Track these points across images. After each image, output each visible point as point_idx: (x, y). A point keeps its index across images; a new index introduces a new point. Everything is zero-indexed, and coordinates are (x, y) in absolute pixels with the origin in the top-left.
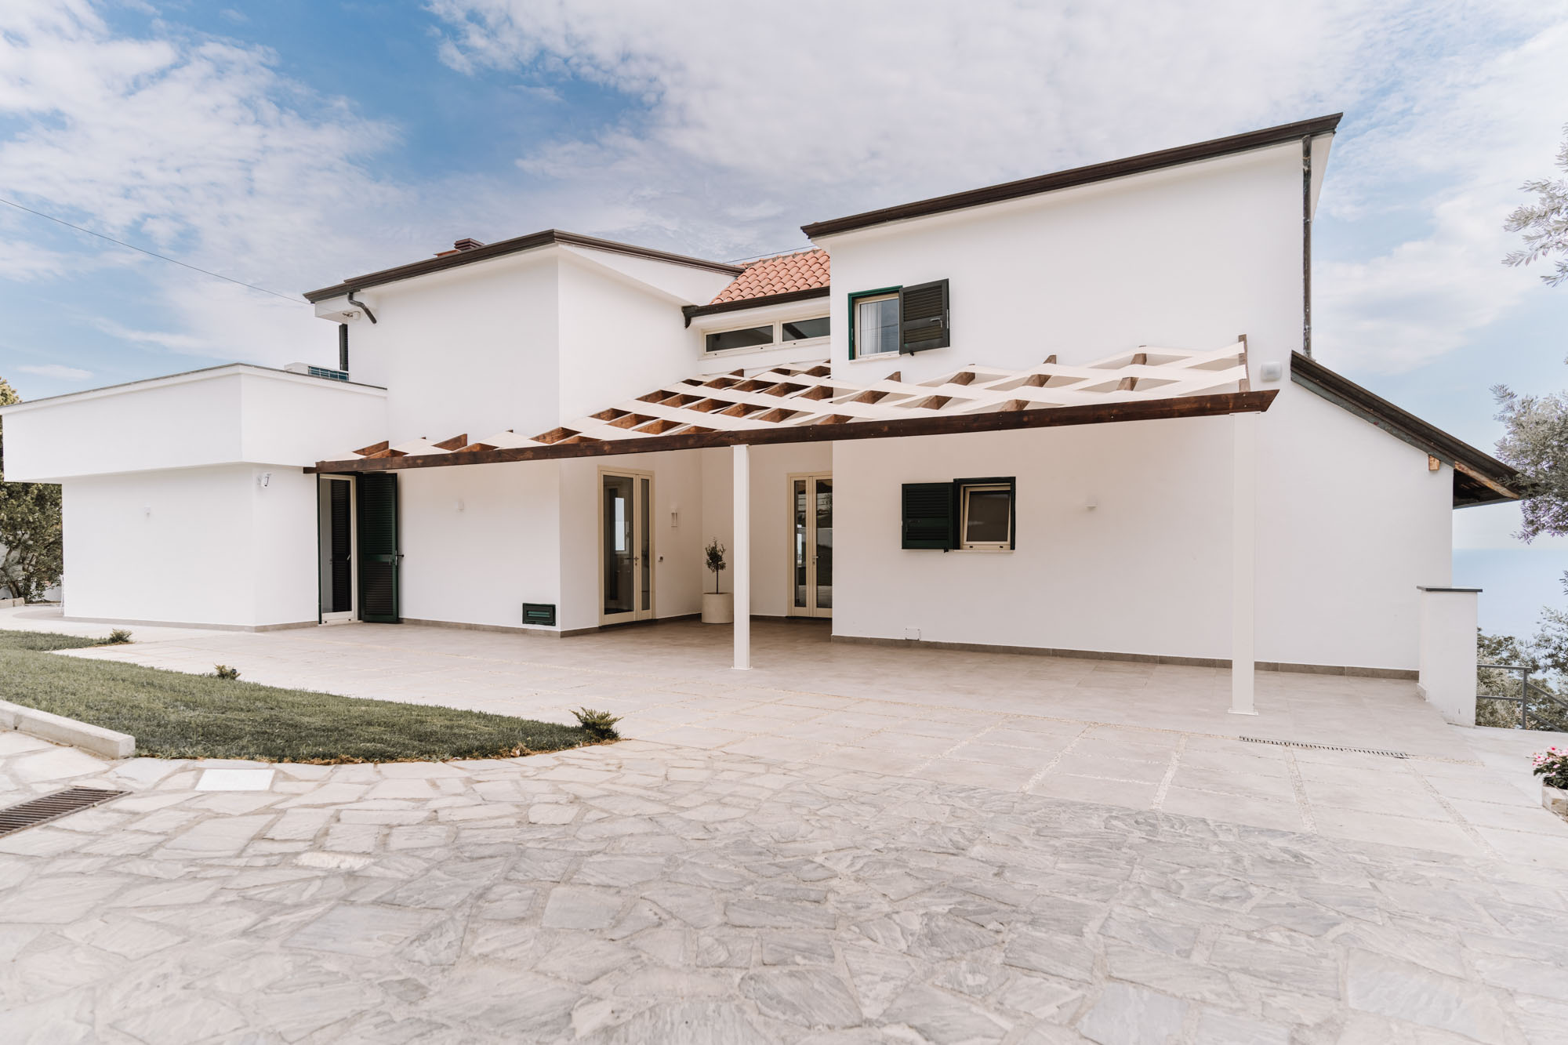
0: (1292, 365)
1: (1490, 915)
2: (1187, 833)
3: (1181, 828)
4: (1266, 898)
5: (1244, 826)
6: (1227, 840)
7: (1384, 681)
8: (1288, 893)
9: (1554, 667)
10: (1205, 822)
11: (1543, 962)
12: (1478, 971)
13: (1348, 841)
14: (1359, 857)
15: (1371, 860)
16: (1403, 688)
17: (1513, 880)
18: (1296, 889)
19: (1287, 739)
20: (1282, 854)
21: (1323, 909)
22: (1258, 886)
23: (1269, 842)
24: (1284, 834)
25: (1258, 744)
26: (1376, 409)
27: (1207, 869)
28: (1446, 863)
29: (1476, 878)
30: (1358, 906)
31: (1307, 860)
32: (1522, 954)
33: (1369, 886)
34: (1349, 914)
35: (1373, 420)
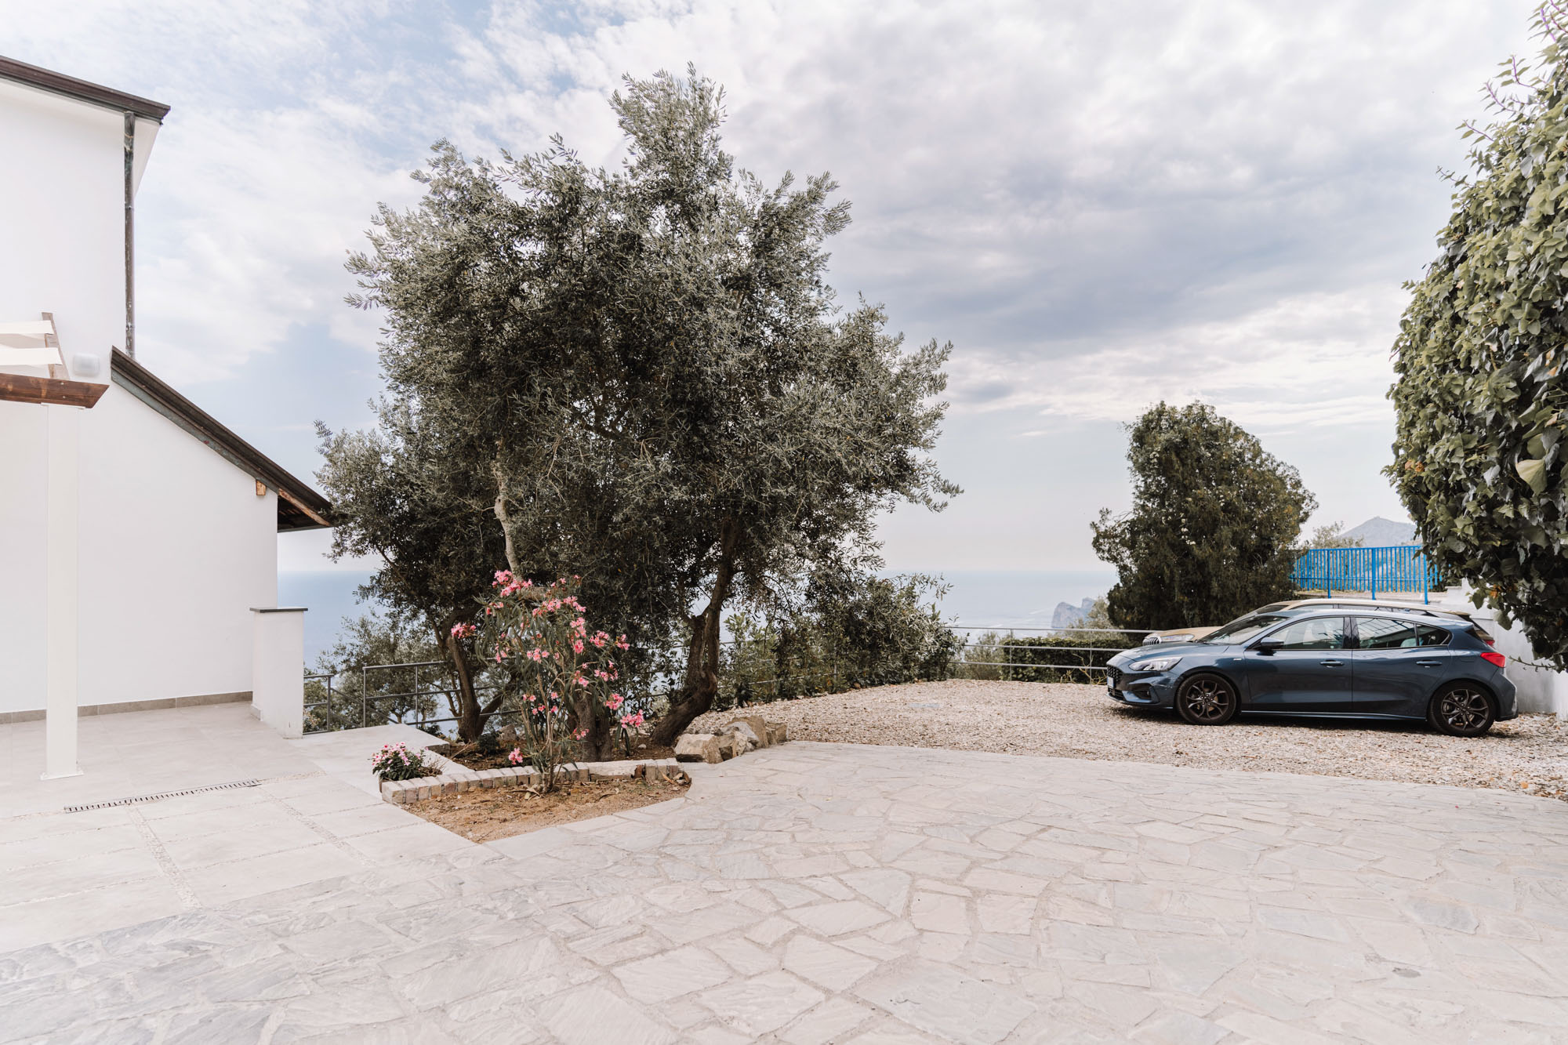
0: (112, 363)
1: (394, 930)
2: (25, 977)
3: (13, 974)
4: (171, 1028)
5: (108, 933)
6: (91, 963)
7: (216, 706)
8: (195, 1005)
9: (347, 670)
10: (50, 948)
11: (449, 960)
12: (410, 1000)
13: (238, 902)
14: (257, 918)
15: (270, 917)
16: (237, 710)
17: (396, 884)
18: (203, 994)
19: (127, 796)
20: (171, 952)
21: (243, 1007)
22: (154, 1015)
23: (148, 942)
24: (163, 923)
25: (91, 811)
26: (206, 428)
27: (74, 1024)
28: (339, 890)
29: (368, 895)
30: (279, 982)
31: (203, 948)
32: (433, 961)
33: (280, 951)
34: (274, 998)
35: (203, 438)
